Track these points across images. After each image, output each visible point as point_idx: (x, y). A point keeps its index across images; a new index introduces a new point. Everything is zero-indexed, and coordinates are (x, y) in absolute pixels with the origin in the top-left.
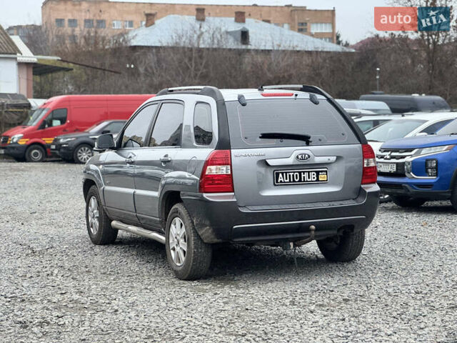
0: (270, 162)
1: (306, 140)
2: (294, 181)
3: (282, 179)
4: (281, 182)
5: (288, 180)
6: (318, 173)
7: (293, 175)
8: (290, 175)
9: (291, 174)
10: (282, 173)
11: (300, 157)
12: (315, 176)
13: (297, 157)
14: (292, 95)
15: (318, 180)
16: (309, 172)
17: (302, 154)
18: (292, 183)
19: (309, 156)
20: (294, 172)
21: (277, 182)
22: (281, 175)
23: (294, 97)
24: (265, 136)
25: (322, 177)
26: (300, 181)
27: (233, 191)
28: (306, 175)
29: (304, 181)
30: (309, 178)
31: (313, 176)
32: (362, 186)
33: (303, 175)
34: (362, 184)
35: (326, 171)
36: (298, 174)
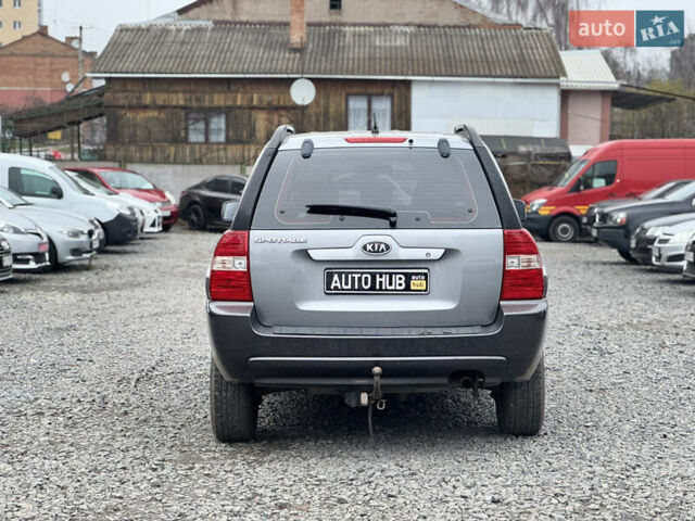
0: (314, 254)
1: (387, 217)
2: (360, 288)
3: (338, 285)
4: (336, 288)
5: (349, 287)
6: (408, 277)
7: (360, 279)
8: (353, 278)
9: (356, 276)
10: (340, 275)
11: (369, 247)
12: (402, 282)
13: (365, 248)
14: (404, 140)
15: (408, 288)
16: (391, 274)
17: (374, 243)
18: (357, 291)
19: (388, 247)
20: (362, 273)
21: (329, 289)
22: (336, 277)
23: (406, 144)
24: (315, 210)
25: (416, 284)
26: (373, 288)
27: (252, 301)
28: (385, 279)
29: (381, 289)
30: (390, 284)
31: (399, 282)
32: (502, 303)
33: (378, 279)
34: (500, 299)
35: (426, 275)
36: (369, 276)
